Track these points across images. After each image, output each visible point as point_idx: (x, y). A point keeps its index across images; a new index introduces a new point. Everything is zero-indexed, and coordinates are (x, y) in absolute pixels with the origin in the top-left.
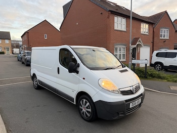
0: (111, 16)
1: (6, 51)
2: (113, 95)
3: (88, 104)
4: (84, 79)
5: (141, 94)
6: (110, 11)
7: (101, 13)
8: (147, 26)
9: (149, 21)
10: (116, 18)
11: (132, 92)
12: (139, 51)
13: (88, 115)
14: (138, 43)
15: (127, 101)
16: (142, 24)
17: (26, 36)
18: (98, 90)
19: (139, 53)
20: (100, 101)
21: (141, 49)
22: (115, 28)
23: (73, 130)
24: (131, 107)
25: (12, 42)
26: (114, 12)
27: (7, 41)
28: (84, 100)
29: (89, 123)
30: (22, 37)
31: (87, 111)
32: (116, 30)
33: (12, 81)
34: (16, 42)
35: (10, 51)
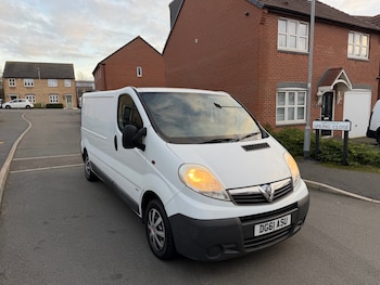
0: (269, 19)
1: (65, 103)
2: (209, 203)
3: (160, 219)
4: (153, 162)
5: (295, 205)
6: (265, 7)
7: (247, 14)
8: (365, 39)
9: (373, 26)
10: (281, 24)
11: (264, 198)
12: (342, 101)
13: (161, 244)
14: (336, 81)
15: (244, 219)
16: (351, 36)
17: (100, 72)
18: (178, 191)
19: (342, 105)
20: (179, 216)
21: (347, 95)
22: (279, 48)
23: (119, 276)
24: (257, 233)
25: (78, 85)
26: (281, 9)
27: (68, 83)
28: (155, 211)
29: (161, 263)
30: (94, 73)
31: (158, 236)
32: (282, 52)
33: (51, 162)
34: (85, 85)
35: (74, 103)
